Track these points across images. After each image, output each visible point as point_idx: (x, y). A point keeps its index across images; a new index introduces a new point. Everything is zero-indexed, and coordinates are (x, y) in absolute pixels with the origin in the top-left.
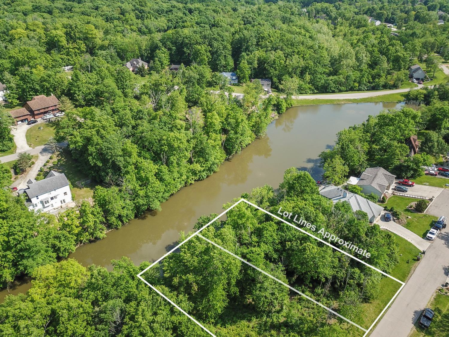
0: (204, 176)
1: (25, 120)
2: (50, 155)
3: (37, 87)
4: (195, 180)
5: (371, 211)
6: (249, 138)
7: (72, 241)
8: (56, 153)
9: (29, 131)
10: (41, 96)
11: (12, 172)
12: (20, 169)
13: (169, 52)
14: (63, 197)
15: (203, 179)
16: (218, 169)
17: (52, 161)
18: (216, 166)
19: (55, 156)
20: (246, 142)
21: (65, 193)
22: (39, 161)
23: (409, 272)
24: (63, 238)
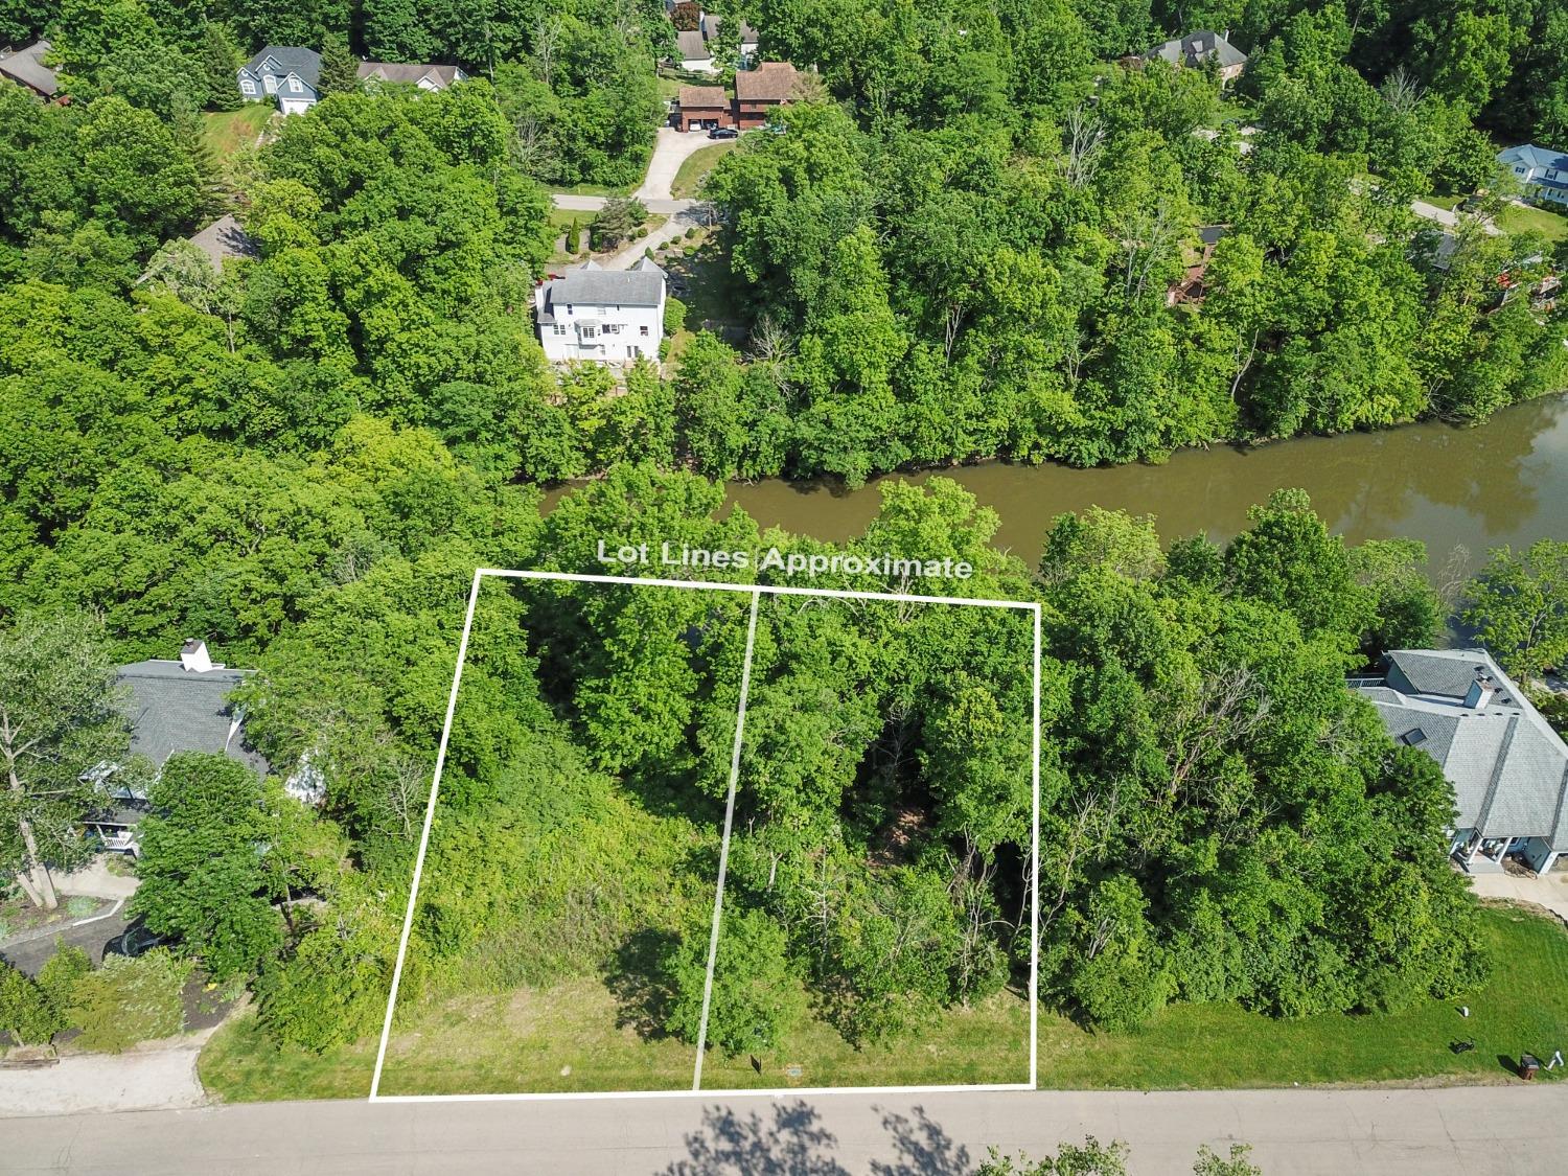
0: (1090, 455)
1: (711, 121)
2: (695, 226)
3: (794, 41)
4: (1050, 458)
5: (1551, 817)
6: (1395, 402)
7: (566, 444)
8: (711, 228)
9: (702, 153)
10: (781, 65)
11: (584, 237)
12: (603, 238)
13: (1361, 30)
14: (636, 339)
15: (1082, 467)
16: (1160, 457)
17: (689, 243)
18: (1154, 439)
19: (704, 233)
20: (1364, 411)
21: (644, 329)
22: (659, 232)
23: (1413, 1075)
24: (549, 427)
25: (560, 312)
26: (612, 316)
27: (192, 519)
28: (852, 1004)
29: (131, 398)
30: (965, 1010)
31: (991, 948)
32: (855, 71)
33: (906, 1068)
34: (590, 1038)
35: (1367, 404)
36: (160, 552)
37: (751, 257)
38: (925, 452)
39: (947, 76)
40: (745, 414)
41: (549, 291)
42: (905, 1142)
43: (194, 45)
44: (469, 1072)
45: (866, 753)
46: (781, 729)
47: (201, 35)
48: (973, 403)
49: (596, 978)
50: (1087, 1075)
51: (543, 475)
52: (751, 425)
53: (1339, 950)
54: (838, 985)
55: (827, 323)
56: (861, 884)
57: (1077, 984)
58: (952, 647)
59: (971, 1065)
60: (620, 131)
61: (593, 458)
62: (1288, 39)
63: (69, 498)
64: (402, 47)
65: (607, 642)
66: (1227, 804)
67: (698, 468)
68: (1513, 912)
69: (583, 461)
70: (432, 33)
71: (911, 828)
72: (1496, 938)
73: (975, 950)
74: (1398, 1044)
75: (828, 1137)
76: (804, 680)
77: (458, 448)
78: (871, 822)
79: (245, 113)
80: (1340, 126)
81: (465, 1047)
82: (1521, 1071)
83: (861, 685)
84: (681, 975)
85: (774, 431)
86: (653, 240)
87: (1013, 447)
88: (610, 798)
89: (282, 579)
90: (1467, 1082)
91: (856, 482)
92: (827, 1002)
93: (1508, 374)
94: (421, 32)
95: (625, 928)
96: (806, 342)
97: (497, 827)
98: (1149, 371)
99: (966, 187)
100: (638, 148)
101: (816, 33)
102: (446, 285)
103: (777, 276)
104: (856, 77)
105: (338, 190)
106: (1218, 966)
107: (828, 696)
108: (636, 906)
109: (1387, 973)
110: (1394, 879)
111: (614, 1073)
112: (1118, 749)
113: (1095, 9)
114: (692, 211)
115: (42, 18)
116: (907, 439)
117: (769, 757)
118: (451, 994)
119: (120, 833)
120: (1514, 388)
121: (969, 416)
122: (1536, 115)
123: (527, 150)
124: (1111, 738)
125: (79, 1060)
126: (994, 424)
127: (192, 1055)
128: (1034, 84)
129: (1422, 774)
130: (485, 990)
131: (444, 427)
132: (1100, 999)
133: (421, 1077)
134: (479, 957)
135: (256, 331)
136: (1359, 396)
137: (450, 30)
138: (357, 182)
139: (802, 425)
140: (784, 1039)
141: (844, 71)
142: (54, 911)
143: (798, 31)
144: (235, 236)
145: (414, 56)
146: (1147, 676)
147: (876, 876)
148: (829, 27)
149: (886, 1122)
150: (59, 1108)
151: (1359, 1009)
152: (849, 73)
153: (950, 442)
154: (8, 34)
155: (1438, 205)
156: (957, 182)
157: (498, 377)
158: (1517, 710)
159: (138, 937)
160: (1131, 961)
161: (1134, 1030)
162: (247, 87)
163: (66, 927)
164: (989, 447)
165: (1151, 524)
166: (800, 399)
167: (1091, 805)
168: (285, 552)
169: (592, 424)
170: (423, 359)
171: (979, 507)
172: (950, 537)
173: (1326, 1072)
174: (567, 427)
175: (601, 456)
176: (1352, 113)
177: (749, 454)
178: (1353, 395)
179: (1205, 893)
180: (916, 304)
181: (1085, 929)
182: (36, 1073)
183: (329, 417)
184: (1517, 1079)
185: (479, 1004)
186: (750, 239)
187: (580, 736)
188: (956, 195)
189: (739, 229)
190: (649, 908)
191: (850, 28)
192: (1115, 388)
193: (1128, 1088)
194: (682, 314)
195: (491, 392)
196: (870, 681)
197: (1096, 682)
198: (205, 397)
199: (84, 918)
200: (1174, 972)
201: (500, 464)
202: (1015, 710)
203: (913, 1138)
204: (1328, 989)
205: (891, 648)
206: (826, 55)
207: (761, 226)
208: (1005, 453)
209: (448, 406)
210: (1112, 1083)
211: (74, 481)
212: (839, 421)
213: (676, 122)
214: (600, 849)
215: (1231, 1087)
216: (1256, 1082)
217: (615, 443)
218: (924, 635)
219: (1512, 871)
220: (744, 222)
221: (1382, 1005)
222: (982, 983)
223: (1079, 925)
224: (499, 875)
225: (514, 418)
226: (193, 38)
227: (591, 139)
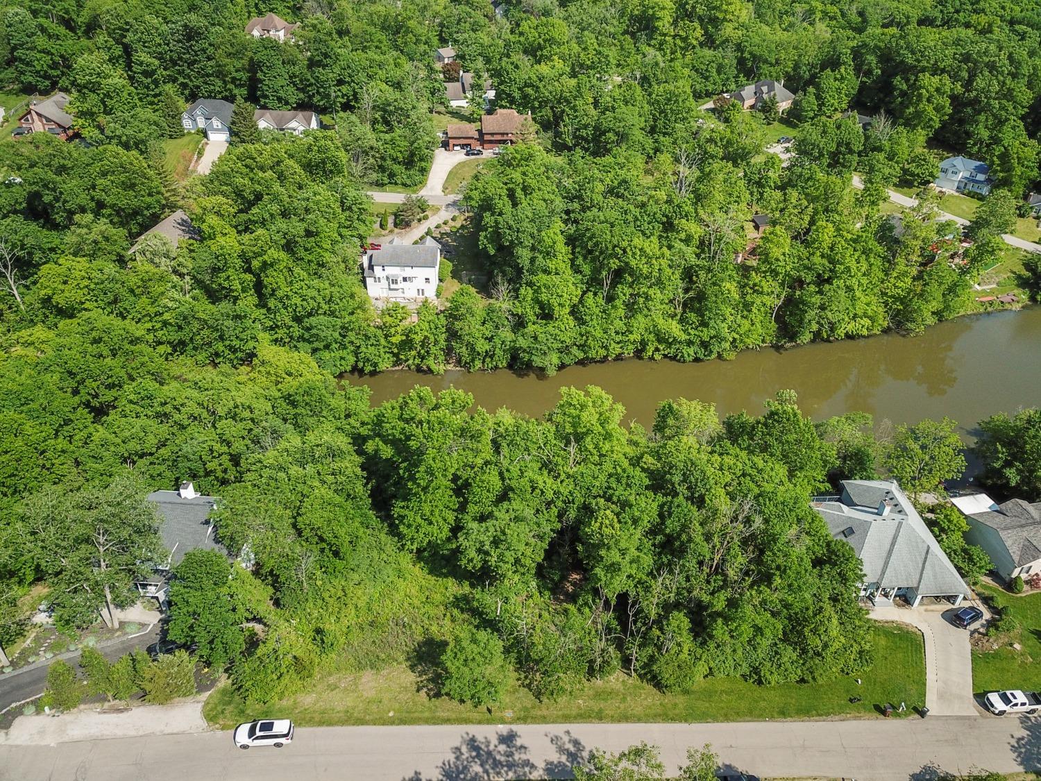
0: (689, 355)
1: (467, 145)
2: (457, 213)
3: (517, 95)
4: (665, 356)
5: (918, 576)
6: (867, 322)
7: (382, 350)
8: (467, 214)
9: (461, 165)
10: (509, 111)
11: (391, 220)
12: (402, 219)
13: (865, 79)
14: (422, 285)
15: (684, 361)
16: (731, 356)
17: (453, 224)
18: (727, 345)
19: (463, 218)
20: (851, 327)
21: (427, 279)
22: (435, 217)
23: (828, 714)
24: (372, 341)
25: (378, 270)
26: (408, 272)
27: (179, 410)
28: (539, 679)
29: (138, 334)
30: (598, 682)
31: (611, 649)
32: (554, 112)
33: (567, 712)
34: (403, 697)
35: (853, 323)
36: (163, 431)
37: (491, 241)
38: (592, 354)
39: (608, 120)
40: (487, 333)
41: (371, 257)
42: (561, 750)
43: (156, 101)
44: (341, 715)
45: (550, 544)
46: (504, 533)
47: (160, 94)
48: (619, 325)
49: (405, 665)
50: (660, 715)
51: (368, 368)
52: (490, 339)
53: (795, 649)
54: (532, 669)
55: (534, 279)
56: (547, 614)
57: (655, 667)
58: (598, 484)
59: (601, 711)
60: (412, 154)
61: (398, 357)
62: (817, 86)
63: (107, 396)
64: (280, 99)
65: (410, 484)
66: (732, 573)
67: (459, 362)
68: (895, 628)
69: (392, 359)
70: (298, 89)
71: (575, 582)
72: (883, 642)
73: (603, 650)
74: (823, 698)
75: (525, 748)
76: (516, 504)
77: (318, 355)
78: (552, 580)
79: (185, 140)
80: (840, 153)
81: (339, 702)
82: (882, 711)
83: (549, 504)
84: (449, 664)
85: (503, 342)
86: (432, 222)
87: (643, 349)
88: (410, 566)
89: (229, 444)
90: (855, 718)
91: (552, 372)
92: (526, 677)
93: (935, 305)
94: (291, 89)
95: (421, 639)
96: (522, 291)
97: (351, 584)
98: (723, 307)
99: (618, 196)
100: (423, 164)
101: (530, 91)
102: (310, 257)
103: (506, 251)
104: (554, 115)
105: (248, 202)
106: (730, 658)
107: (529, 513)
108: (426, 626)
109: (817, 662)
110: (820, 612)
111: (416, 715)
112: (682, 543)
113: (702, 66)
114: (454, 204)
115: (58, 76)
116: (582, 347)
117: (497, 547)
118: (330, 674)
119: (149, 587)
120: (937, 314)
121: (617, 333)
122: (969, 135)
123: (358, 169)
124: (679, 535)
125: (141, 709)
126: (632, 337)
127: (200, 706)
128: (660, 124)
129: (844, 556)
130: (348, 672)
131: (310, 342)
132: (667, 676)
133: (317, 717)
134: (344, 655)
135: (198, 283)
136: (847, 319)
137: (310, 89)
138: (259, 197)
139: (520, 339)
140: (504, 697)
141: (547, 112)
142: (117, 630)
143: (519, 89)
144: (183, 223)
145: (287, 103)
146: (700, 502)
147: (555, 610)
148: (538, 87)
149: (552, 740)
150: (133, 733)
151: (802, 681)
152: (550, 113)
153: (606, 348)
154: (36, 85)
155: (905, 194)
156: (611, 192)
157: (343, 313)
158: (904, 517)
159: (165, 644)
160: (684, 656)
161: (686, 692)
162: (187, 123)
163: (124, 639)
164: (629, 351)
165: (712, 409)
166: (519, 323)
167: (665, 574)
168: (230, 428)
169: (396, 339)
170: (298, 301)
171: (614, 403)
172: (598, 419)
173: (783, 713)
174: (383, 341)
175: (402, 357)
176: (848, 144)
177: (489, 355)
178: (843, 320)
179: (720, 621)
180: (586, 269)
181: (662, 639)
182: (121, 715)
183: (243, 336)
184: (882, 717)
185: (346, 679)
186: (490, 230)
187: (394, 531)
188: (611, 200)
189: (483, 223)
190: (433, 628)
191: (550, 88)
192: (702, 316)
193: (681, 722)
194: (450, 269)
195: (339, 322)
196: (552, 502)
197: (670, 508)
198: (170, 324)
199: (133, 634)
200: (707, 661)
201: (343, 362)
202: (626, 523)
203: (566, 747)
204: (786, 670)
205: (564, 484)
206: (536, 104)
207: (496, 222)
208: (639, 354)
209: (314, 331)
210: (673, 720)
211: (110, 387)
212: (541, 337)
213: (445, 145)
214: (406, 595)
215: (733, 721)
216: (747, 718)
217: (410, 349)
218: (582, 477)
219: (899, 606)
220: (487, 220)
221: (814, 678)
222: (607, 668)
223: (658, 637)
224: (353, 611)
225: (352, 336)
226: (155, 96)
227: (394, 160)
